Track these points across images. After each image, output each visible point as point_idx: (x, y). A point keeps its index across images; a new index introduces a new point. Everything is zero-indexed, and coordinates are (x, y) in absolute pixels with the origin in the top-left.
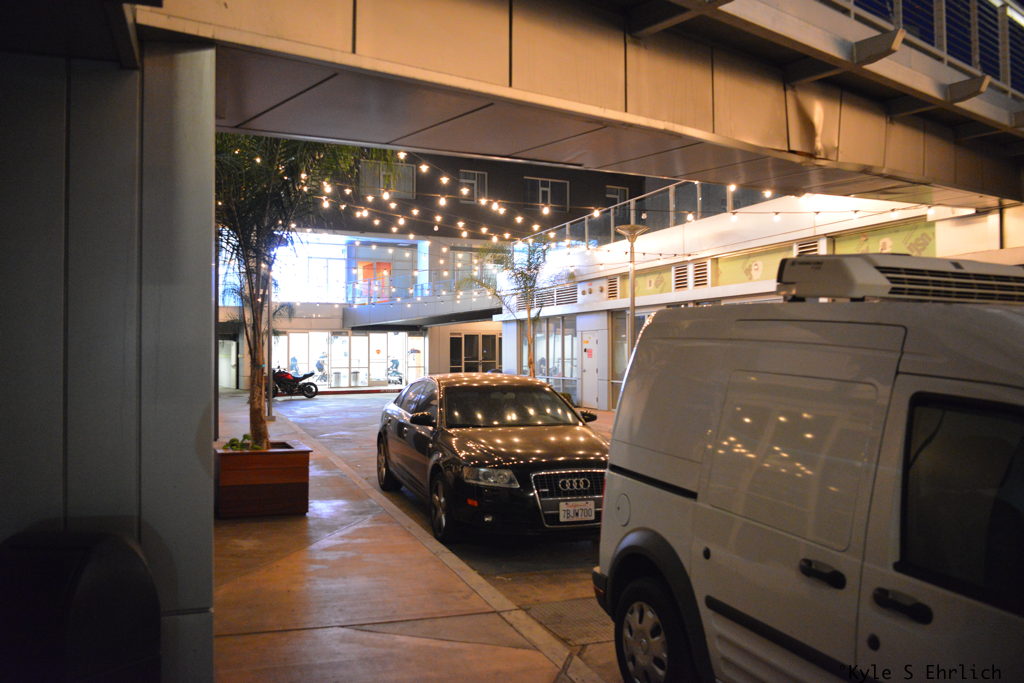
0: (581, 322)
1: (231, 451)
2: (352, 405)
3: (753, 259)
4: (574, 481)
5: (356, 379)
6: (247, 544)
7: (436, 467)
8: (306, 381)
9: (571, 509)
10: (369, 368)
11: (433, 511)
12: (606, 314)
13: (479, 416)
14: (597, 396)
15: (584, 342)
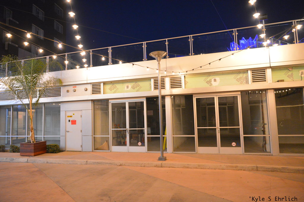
3: (213, 77)
12: (91, 102)
14: (81, 144)
15: (68, 117)
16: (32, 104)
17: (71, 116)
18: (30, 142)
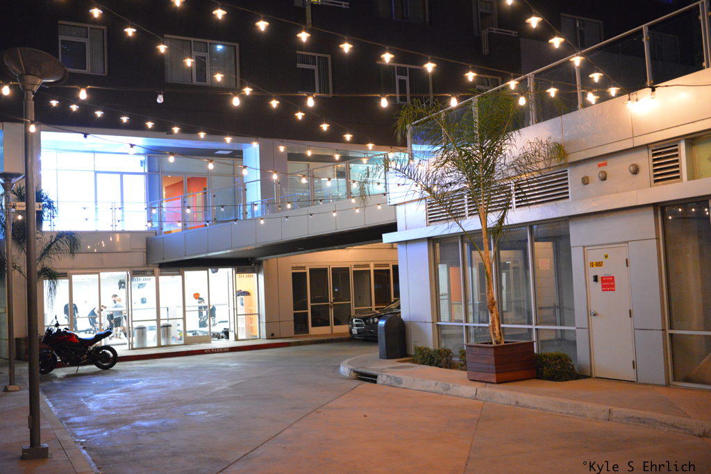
5: (167, 335)
8: (99, 344)
10: (184, 318)
12: (651, 211)
14: (632, 358)
15: (592, 265)
16: (487, 229)
17: (599, 264)
18: (491, 343)
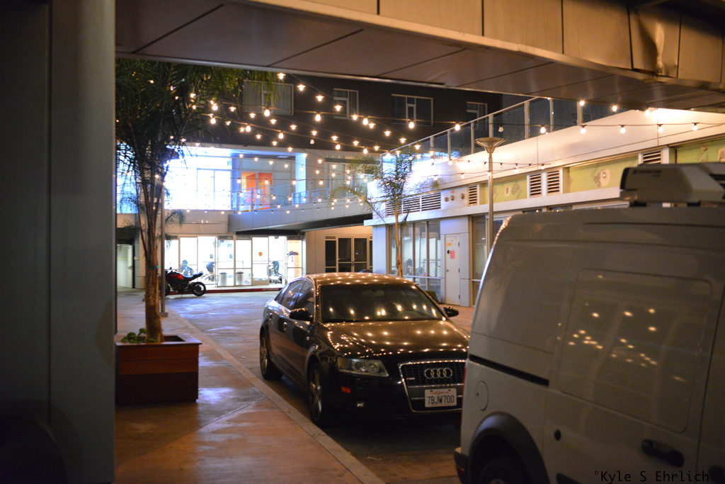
0: (444, 226)
1: (128, 344)
2: (237, 302)
3: (602, 168)
4: (438, 370)
5: (240, 279)
6: (143, 428)
7: (313, 357)
8: (195, 281)
9: (435, 396)
10: (252, 268)
11: (311, 399)
12: (467, 219)
13: (352, 312)
14: (459, 293)
15: (447, 244)
16: (398, 223)
17: (450, 244)
